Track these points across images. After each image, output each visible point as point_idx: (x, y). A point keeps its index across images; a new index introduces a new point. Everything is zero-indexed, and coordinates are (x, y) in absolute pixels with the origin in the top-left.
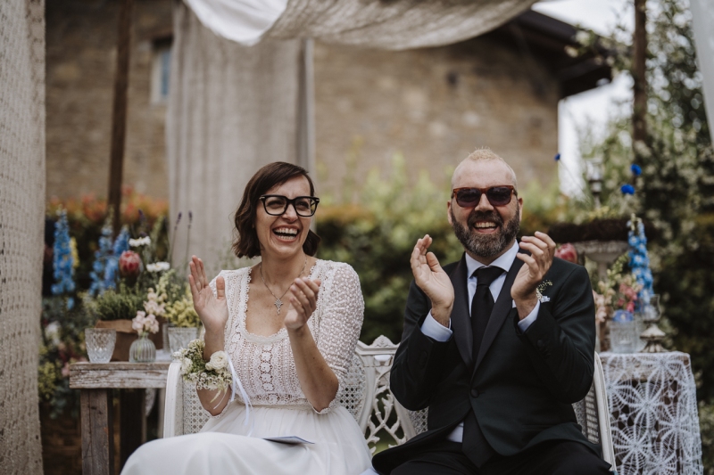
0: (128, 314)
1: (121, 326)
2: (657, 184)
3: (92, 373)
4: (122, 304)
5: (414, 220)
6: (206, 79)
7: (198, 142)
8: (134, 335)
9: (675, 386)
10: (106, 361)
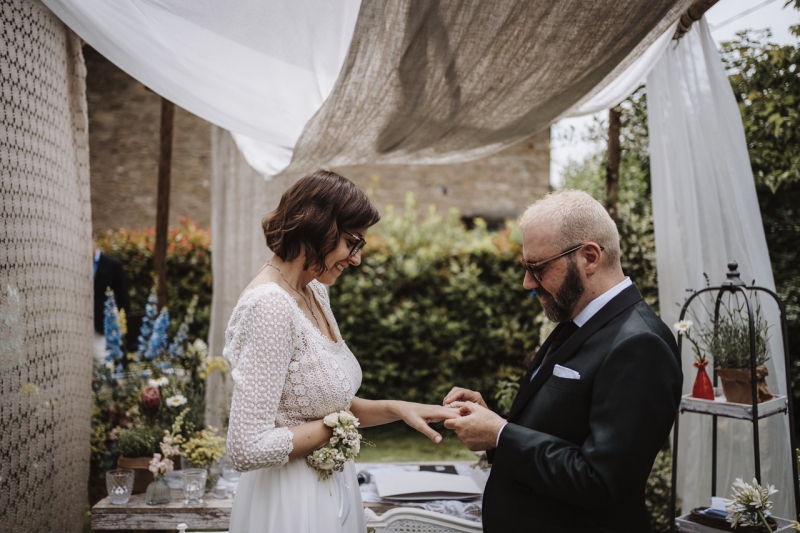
0: (147, 453)
1: (139, 464)
3: (111, 516)
4: (141, 445)
5: (422, 252)
8: (150, 477)
10: (123, 503)
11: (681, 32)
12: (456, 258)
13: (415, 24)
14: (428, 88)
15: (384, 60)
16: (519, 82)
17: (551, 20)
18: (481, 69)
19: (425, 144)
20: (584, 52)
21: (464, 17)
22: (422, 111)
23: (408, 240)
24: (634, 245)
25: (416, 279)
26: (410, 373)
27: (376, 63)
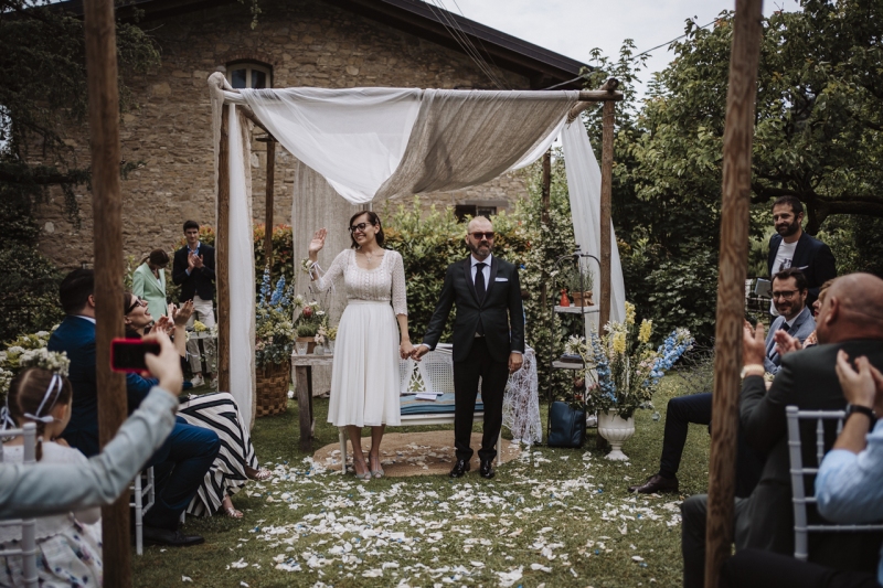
0: (312, 335)
1: (309, 339)
2: (552, 247)
4: (309, 330)
5: (427, 240)
6: (314, 187)
7: (311, 220)
8: (315, 344)
9: (529, 362)
10: (304, 355)
11: (570, 121)
12: (451, 244)
13: (432, 144)
14: (438, 168)
15: (418, 157)
16: (478, 164)
17: (491, 140)
18: (461, 160)
19: (435, 189)
20: (506, 151)
21: (453, 140)
22: (435, 176)
23: (416, 230)
24: (558, 235)
25: (423, 259)
26: (420, 327)
27: (415, 159)
